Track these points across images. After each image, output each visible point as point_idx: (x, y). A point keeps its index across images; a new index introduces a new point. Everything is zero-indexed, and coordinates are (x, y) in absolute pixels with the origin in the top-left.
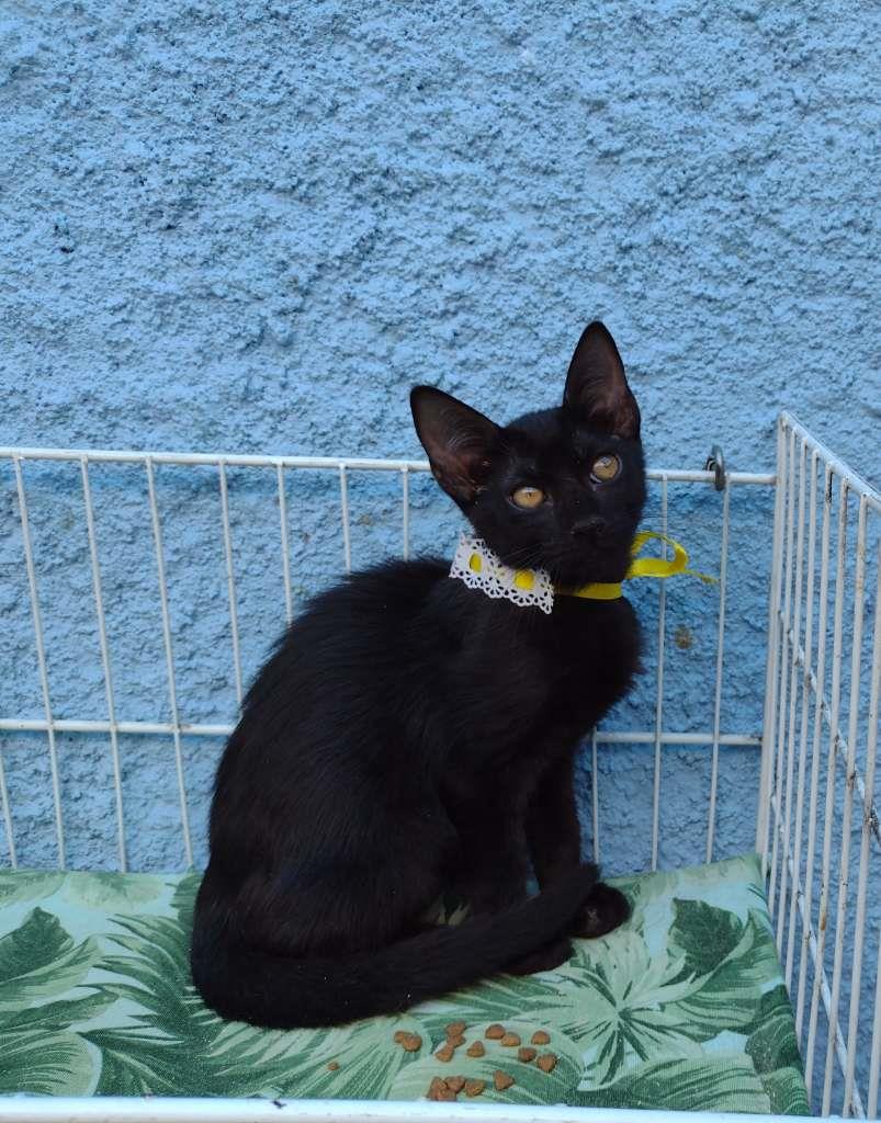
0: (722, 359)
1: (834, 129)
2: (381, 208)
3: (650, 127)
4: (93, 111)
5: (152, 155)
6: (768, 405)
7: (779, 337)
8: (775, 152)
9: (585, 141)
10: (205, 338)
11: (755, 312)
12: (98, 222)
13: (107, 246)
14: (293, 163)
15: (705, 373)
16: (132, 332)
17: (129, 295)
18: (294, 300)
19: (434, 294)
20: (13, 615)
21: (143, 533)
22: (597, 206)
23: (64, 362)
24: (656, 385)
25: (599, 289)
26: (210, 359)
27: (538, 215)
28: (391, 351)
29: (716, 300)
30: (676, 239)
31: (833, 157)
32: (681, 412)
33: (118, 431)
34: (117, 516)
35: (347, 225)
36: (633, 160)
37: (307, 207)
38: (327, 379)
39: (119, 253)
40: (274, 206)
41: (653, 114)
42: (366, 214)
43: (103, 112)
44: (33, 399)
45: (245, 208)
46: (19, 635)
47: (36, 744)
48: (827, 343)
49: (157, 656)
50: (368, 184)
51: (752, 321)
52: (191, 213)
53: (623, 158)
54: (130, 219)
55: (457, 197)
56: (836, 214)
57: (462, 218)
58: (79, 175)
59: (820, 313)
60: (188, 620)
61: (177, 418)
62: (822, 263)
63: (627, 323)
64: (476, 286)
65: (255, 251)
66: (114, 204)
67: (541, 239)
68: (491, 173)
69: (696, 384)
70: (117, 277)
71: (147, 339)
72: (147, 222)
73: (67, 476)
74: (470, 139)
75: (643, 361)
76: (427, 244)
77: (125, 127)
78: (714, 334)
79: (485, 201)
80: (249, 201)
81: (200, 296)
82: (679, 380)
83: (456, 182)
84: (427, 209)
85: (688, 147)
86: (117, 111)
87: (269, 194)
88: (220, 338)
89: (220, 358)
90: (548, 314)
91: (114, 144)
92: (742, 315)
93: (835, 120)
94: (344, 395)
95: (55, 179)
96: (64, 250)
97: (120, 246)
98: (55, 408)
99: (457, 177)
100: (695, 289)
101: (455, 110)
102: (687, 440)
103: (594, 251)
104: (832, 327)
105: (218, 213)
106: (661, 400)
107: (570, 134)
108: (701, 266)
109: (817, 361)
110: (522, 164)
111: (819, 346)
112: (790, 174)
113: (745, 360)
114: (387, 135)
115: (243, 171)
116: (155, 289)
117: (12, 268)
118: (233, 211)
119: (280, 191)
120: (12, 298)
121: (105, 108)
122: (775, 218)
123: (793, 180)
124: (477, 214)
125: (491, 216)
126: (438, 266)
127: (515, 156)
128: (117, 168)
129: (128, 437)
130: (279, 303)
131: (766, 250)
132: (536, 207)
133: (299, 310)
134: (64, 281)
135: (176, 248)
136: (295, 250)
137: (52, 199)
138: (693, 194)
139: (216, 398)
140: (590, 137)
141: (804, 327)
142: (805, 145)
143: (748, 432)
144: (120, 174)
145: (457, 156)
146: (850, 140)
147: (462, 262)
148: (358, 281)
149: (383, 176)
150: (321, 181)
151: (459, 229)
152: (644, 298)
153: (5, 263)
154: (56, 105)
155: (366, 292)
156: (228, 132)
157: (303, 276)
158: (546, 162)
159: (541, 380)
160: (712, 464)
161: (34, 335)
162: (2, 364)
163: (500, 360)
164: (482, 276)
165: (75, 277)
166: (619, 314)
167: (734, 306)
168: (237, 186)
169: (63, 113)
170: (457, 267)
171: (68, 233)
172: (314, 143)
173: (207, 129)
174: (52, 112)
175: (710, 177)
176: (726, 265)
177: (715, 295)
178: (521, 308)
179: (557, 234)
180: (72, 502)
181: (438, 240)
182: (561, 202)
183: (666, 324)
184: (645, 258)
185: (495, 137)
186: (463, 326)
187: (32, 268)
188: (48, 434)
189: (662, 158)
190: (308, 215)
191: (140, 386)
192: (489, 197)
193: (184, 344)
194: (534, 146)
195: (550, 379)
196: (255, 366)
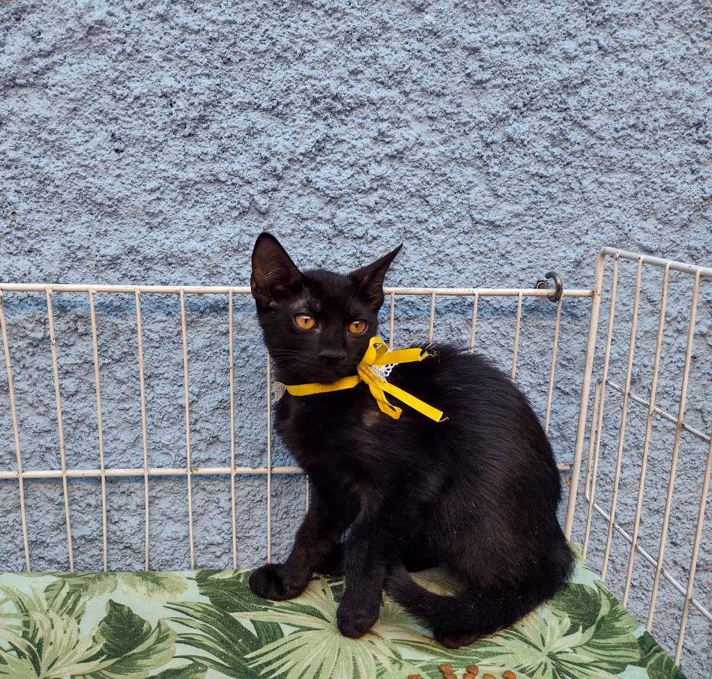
0: (548, 215)
1: (623, 65)
2: (330, 121)
3: (507, 65)
4: (140, 57)
5: (180, 86)
6: (577, 245)
7: (586, 200)
8: (587, 80)
9: (464, 74)
10: (212, 209)
11: (570, 184)
12: (141, 131)
13: (147, 148)
14: (274, 91)
15: (537, 224)
16: (163, 206)
17: (162, 181)
18: (272, 183)
19: (363, 177)
20: (74, 399)
21: (166, 341)
22: (471, 116)
23: (115, 227)
24: (505, 233)
25: (469, 171)
26: (214, 224)
27: (431, 123)
28: (334, 216)
29: (546, 177)
30: (522, 137)
31: (623, 83)
32: (521, 251)
33: (151, 272)
34: (149, 330)
35: (308, 132)
36: (495, 86)
37: (281, 121)
38: (290, 235)
39: (155, 153)
40: (260, 120)
41: (508, 56)
42: (320, 124)
43: (147, 57)
44: (94, 252)
45: (241, 121)
46: (80, 412)
47: (88, 486)
48: (616, 203)
49: (172, 423)
50: (322, 105)
51: (568, 190)
52: (205, 126)
53: (488, 85)
54: (163, 130)
55: (380, 112)
56: (624, 120)
57: (384, 126)
58: (130, 100)
59: (611, 184)
60: (195, 398)
61: (192, 263)
62: (614, 152)
63: (486, 192)
64: (391, 171)
65: (246, 151)
66: (152, 119)
67: (433, 139)
68: (402, 96)
69: (531, 232)
70: (154, 169)
71: (173, 211)
72: (175, 132)
73: (115, 304)
74: (391, 73)
75: (498, 217)
76: (359, 144)
77: (161, 67)
78: (543, 199)
79: (398, 115)
80: (242, 118)
81: (210, 182)
82: (520, 230)
83: (380, 102)
84: (360, 121)
85: (531, 77)
86: (156, 56)
87: (256, 112)
88: (221, 209)
89: (220, 224)
90: (435, 189)
91: (154, 79)
92: (562, 186)
93: (624, 60)
94: (301, 246)
95: (113, 103)
96: (117, 151)
97: (155, 148)
98: (109, 258)
99: (382, 99)
100: (533, 169)
101: (382, 55)
102: (523, 269)
103: (467, 146)
104: (618, 194)
105: (223, 125)
106: (509, 243)
107: (455, 70)
108: (537, 154)
109: (609, 216)
110: (423, 90)
111: (611, 206)
112: (595, 94)
113: (564, 215)
114: (336, 72)
115: (240, 96)
116: (180, 177)
117: (83, 163)
118: (233, 124)
119: (264, 110)
120: (82, 184)
121: (150, 55)
122: (586, 123)
123: (597, 98)
124: (393, 123)
125: (402, 125)
126: (367, 158)
127: (418, 85)
128: (155, 94)
129: (158, 277)
130: (262, 185)
131: (579, 144)
132: (430, 118)
133: (275, 190)
134: (118, 172)
135: (194, 149)
136: (274, 149)
137: (111, 116)
138: (533, 108)
139: (218, 249)
140: (468, 71)
141: (602, 193)
142: (605, 75)
143: (564, 262)
144: (157, 99)
145: (381, 85)
146: (634, 72)
147: (382, 155)
148: (312, 170)
149: (333, 99)
150: (292, 103)
151: (381, 134)
152: (499, 176)
153: (78, 160)
154: (116, 52)
155: (318, 177)
156: (230, 71)
157: (280, 167)
158: (439, 89)
159: (430, 231)
160: (541, 285)
161: (95, 209)
162: (72, 229)
163: (403, 219)
164: (394, 164)
165: (124, 169)
166: (482, 187)
167: (557, 180)
168: (236, 107)
169: (121, 58)
170: (378, 159)
171: (120, 139)
172: (288, 77)
173: (217, 68)
174: (114, 57)
175: (545, 97)
176: (552, 154)
177: (545, 173)
178: (419, 185)
179: (443, 136)
180: (119, 321)
181: (367, 141)
182: (447, 114)
183: (512, 193)
184: (501, 150)
185: (406, 72)
186: (381, 198)
187: (96, 163)
188: (103, 276)
189: (514, 85)
190: (282, 126)
191: (167, 242)
192: (401, 112)
193: (197, 213)
194: (431, 78)
195: (436, 231)
196: (244, 228)
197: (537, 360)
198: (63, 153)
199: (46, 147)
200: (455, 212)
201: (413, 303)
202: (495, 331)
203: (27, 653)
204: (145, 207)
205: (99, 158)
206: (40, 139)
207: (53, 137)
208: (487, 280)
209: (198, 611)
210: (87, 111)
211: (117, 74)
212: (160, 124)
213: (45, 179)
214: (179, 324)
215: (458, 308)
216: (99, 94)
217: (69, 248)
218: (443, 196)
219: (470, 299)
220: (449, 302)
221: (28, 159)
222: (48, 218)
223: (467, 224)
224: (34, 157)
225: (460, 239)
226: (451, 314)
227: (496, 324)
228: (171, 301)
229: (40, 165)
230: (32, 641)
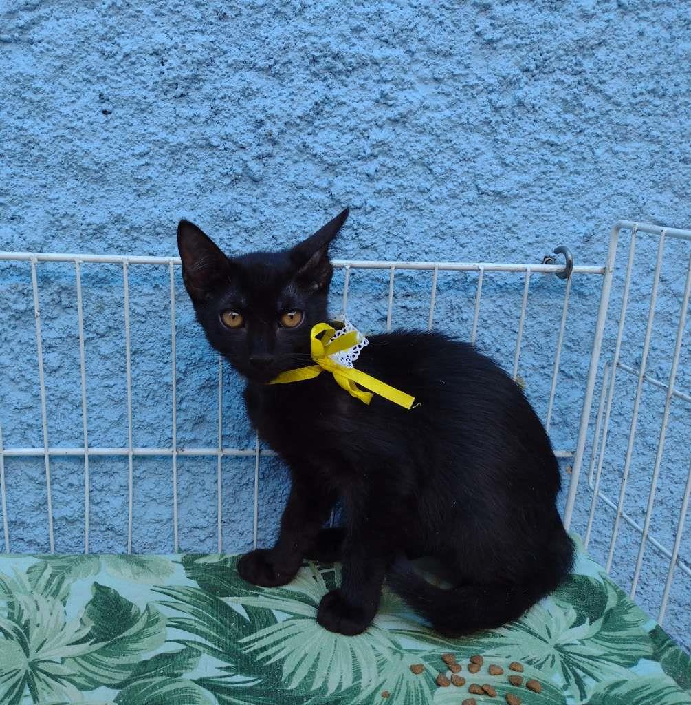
0: (558, 186)
1: (644, 24)
2: (330, 81)
3: (521, 23)
4: (130, 11)
5: (172, 43)
6: (587, 218)
7: (598, 171)
8: (605, 41)
9: (473, 32)
10: (202, 176)
11: (582, 153)
12: (131, 91)
13: (136, 109)
14: (271, 48)
15: (546, 196)
16: (151, 172)
17: (151, 145)
18: (267, 148)
19: (363, 143)
20: (57, 374)
21: (152, 315)
22: (479, 79)
23: (102, 194)
24: (512, 205)
25: (476, 138)
26: (204, 192)
27: (437, 85)
28: (331, 184)
29: (557, 145)
30: (533, 102)
31: (643, 44)
32: (528, 224)
33: (138, 243)
34: (136, 304)
35: (306, 93)
36: (506, 47)
37: (277, 81)
38: (284, 205)
39: (145, 115)
40: (256, 80)
41: (522, 14)
42: (318, 85)
43: (138, 12)
44: (79, 221)
45: (236, 82)
46: (62, 388)
47: (72, 466)
48: (630, 175)
49: (157, 402)
50: (322, 64)
51: (580, 159)
52: (197, 86)
53: (499, 45)
54: (153, 90)
55: (383, 73)
56: (643, 84)
57: (387, 88)
58: (119, 57)
59: (626, 154)
60: (181, 376)
62: (631, 119)
63: (493, 161)
64: (393, 136)
65: (240, 113)
66: (142, 78)
67: (438, 102)
68: (406, 56)
69: (540, 204)
70: (143, 132)
71: (162, 177)
72: (166, 92)
73: (102, 275)
74: (396, 31)
75: (505, 188)
76: (360, 107)
77: (154, 23)
78: (554, 169)
79: (403, 76)
80: (237, 77)
81: (201, 147)
82: (528, 201)
83: (384, 62)
84: (362, 82)
85: (545, 37)
86: (148, 11)
87: (252, 72)
88: (213, 177)
89: (211, 191)
90: (440, 156)
91: (144, 35)
92: (573, 155)
93: (645, 19)
94: (295, 216)
95: (101, 61)
96: (105, 112)
97: (144, 109)
98: (95, 227)
99: (386, 58)
100: (543, 137)
101: (386, 11)
102: (530, 244)
103: (474, 110)
104: (634, 164)
105: (216, 85)
106: (516, 215)
107: (464, 28)
108: (548, 120)
109: (622, 188)
110: (429, 49)
111: (625, 177)
112: (613, 56)
113: (575, 186)
114: (337, 29)
115: (235, 55)
116: (170, 141)
117: (69, 125)
118: (227, 84)
119: (261, 69)
120: (68, 147)
121: (141, 9)
122: (601, 87)
123: (615, 60)
124: (396, 85)
125: (406, 86)
126: (368, 122)
127: (424, 44)
128: (146, 52)
129: (146, 248)
130: (256, 151)
131: (593, 110)
132: (436, 80)
133: (269, 155)
134: (105, 135)
135: (186, 111)
136: (269, 112)
137: (99, 75)
138: (546, 70)
139: (208, 219)
140: (478, 30)
141: (615, 163)
142: (624, 36)
143: (574, 237)
144: (148, 57)
145: (384, 44)
146: (655, 33)
147: (384, 119)
148: (309, 134)
149: (334, 58)
150: (290, 62)
151: (384, 96)
152: (508, 143)
153: (64, 121)
154: (106, 6)
155: (315, 142)
156: (225, 27)
157: (275, 131)
158: (447, 48)
159: (432, 202)
160: (548, 260)
161: (80, 174)
162: (57, 196)
163: (405, 189)
164: (396, 128)
165: (112, 132)
166: (490, 155)
167: (569, 148)
168: (230, 66)
169: (110, 12)
170: (380, 123)
171: (108, 100)
172: (287, 34)
173: (212, 24)
174: (103, 11)
175: (559, 58)
176: (565, 121)
177: (556, 141)
178: (422, 151)
179: (450, 99)
180: (103, 294)
181: (369, 104)
182: (455, 76)
183: (522, 162)
184: (509, 115)
185: (412, 30)
186: (382, 165)
187: (83, 125)
188: (88, 246)
189: (527, 45)
190: (278, 86)
191: (156, 211)
192: (406, 73)
193: (187, 180)
194: (438, 36)
195: (438, 201)
196: (236, 196)
197: (542, 341)
198: (48, 114)
199: (30, 107)
200: (460, 181)
201: (412, 278)
202: (498, 310)
203: (14, 634)
204: (133, 172)
205: (86, 120)
206: (24, 99)
207: (39, 97)
208: (492, 255)
209: (187, 595)
210: (74, 69)
211: (106, 29)
212: (150, 84)
213: (30, 142)
214: (167, 297)
215: (459, 285)
216: (87, 51)
217: (54, 215)
218: (448, 164)
219: (473, 275)
220: (449, 278)
221: (12, 120)
222: (32, 184)
223: (472, 194)
224: (19, 118)
225: (464, 210)
226: (451, 291)
227: (500, 302)
228: (158, 274)
229: (24, 126)
230: (18, 622)
